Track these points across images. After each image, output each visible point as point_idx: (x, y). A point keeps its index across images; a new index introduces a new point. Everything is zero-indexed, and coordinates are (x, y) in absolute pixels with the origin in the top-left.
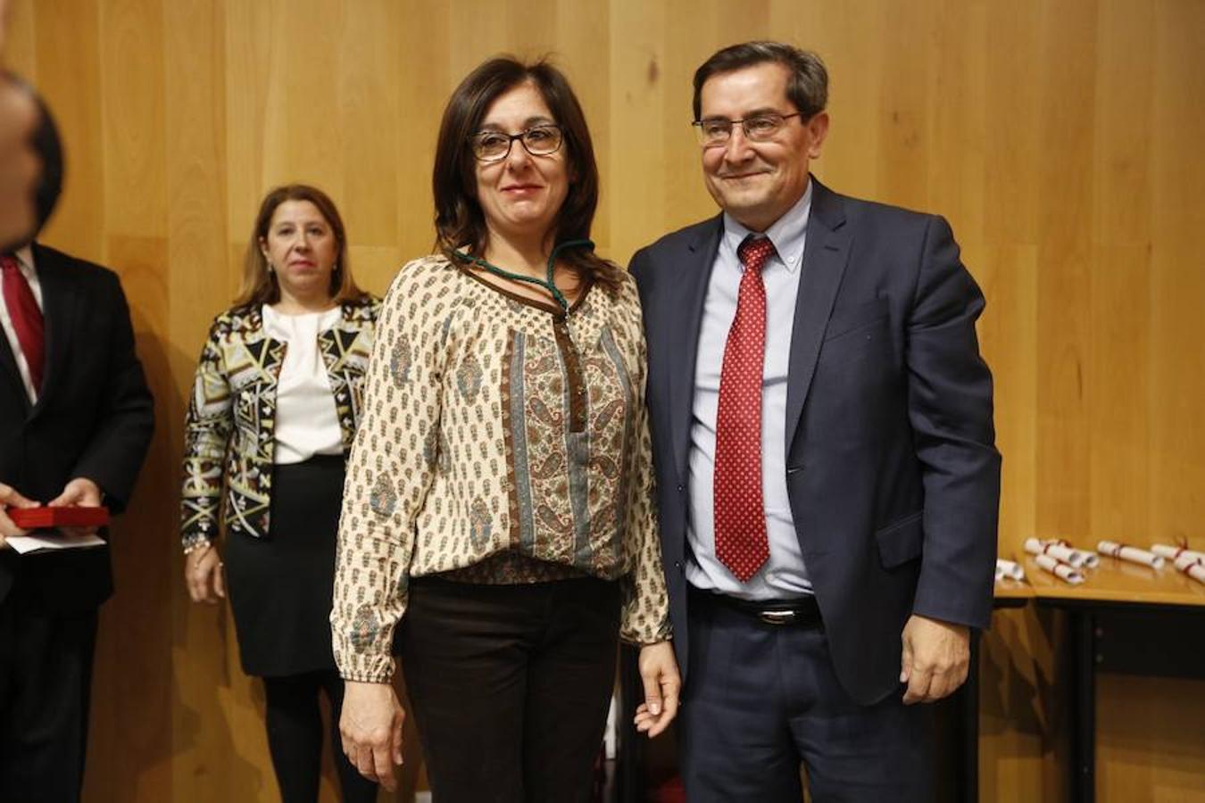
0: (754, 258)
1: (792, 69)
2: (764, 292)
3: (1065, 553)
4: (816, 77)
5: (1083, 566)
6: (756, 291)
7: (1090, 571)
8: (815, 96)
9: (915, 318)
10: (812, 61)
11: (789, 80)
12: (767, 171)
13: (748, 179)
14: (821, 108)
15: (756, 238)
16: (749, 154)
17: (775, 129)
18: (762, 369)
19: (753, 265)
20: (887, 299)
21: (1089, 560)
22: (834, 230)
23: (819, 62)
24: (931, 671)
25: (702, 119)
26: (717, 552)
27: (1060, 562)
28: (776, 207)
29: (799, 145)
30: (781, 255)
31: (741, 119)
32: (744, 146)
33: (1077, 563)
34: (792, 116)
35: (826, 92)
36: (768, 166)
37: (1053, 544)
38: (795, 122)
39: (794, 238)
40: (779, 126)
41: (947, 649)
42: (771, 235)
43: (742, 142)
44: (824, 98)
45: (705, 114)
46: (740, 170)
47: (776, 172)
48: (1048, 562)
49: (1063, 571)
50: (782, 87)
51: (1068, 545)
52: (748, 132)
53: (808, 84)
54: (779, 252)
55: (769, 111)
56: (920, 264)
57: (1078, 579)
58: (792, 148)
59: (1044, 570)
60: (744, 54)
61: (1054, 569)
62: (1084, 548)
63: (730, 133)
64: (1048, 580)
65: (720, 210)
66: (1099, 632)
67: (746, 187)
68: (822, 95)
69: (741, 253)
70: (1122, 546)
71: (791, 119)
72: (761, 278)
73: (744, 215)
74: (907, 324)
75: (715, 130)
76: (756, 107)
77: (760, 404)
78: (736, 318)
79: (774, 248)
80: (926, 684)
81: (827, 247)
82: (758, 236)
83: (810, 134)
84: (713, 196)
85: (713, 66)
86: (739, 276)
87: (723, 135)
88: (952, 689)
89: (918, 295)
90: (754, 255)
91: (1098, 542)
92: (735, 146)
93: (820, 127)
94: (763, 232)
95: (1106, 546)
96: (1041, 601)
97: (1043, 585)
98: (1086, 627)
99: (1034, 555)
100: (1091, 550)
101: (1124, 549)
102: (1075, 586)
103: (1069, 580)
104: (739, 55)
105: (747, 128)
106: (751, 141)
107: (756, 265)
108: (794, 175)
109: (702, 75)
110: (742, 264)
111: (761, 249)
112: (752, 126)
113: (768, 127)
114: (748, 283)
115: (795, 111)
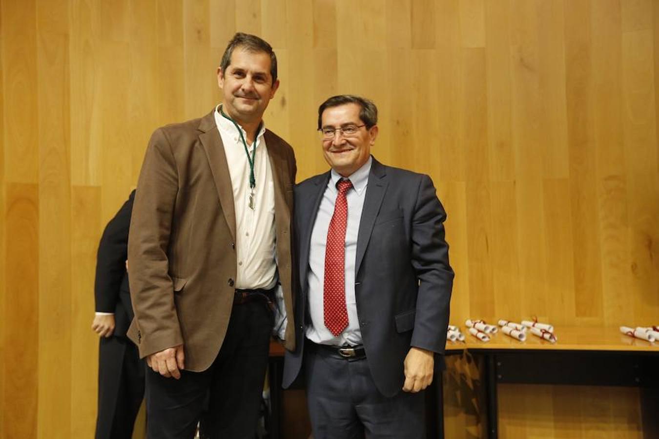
0: (343, 188)
1: (362, 107)
2: (347, 204)
3: (481, 326)
4: (373, 111)
5: (491, 332)
6: (344, 202)
7: (494, 335)
8: (372, 118)
9: (415, 219)
11: (361, 111)
12: (352, 149)
13: (343, 153)
14: (375, 124)
16: (344, 142)
17: (354, 132)
18: (344, 238)
19: (342, 191)
20: (403, 210)
21: (493, 330)
22: (381, 178)
24: (415, 378)
25: (322, 128)
26: (325, 322)
27: (479, 331)
28: (355, 167)
29: (366, 139)
30: (355, 188)
31: (340, 127)
32: (341, 139)
33: (488, 331)
34: (361, 126)
36: (352, 147)
37: (477, 322)
38: (364, 129)
39: (363, 180)
40: (357, 131)
41: (422, 368)
43: (340, 137)
44: (376, 119)
45: (324, 125)
46: (340, 149)
47: (355, 149)
48: (474, 331)
49: (480, 335)
50: (358, 113)
51: (484, 323)
52: (343, 133)
53: (369, 114)
54: (354, 186)
55: (352, 124)
56: (418, 195)
57: (487, 339)
58: (362, 140)
59: (472, 335)
60: (341, 99)
61: (476, 334)
62: (492, 324)
63: (335, 134)
64: (474, 340)
65: (330, 167)
66: (499, 364)
67: (342, 157)
68: (375, 117)
69: (337, 186)
70: (509, 322)
71: (361, 128)
72: (345, 198)
73: (340, 169)
74: (412, 221)
75: (328, 132)
76: (346, 122)
77: (344, 253)
78: (334, 215)
79: (352, 184)
80: (412, 384)
82: (345, 179)
83: (370, 135)
85: (327, 105)
86: (336, 195)
87: (332, 133)
88: (424, 388)
89: (416, 208)
91: (499, 320)
92: (337, 139)
93: (374, 132)
94: (347, 177)
95: (502, 322)
96: (470, 350)
97: (472, 342)
98: (491, 362)
99: (468, 327)
100: (495, 325)
101: (510, 324)
102: (486, 342)
103: (484, 340)
104: (340, 100)
105: (342, 131)
106: (345, 136)
107: (344, 192)
108: (364, 152)
109: (322, 108)
110: (338, 192)
111: (346, 185)
112: (344, 130)
113: (351, 130)
114: (340, 199)
115: (364, 124)
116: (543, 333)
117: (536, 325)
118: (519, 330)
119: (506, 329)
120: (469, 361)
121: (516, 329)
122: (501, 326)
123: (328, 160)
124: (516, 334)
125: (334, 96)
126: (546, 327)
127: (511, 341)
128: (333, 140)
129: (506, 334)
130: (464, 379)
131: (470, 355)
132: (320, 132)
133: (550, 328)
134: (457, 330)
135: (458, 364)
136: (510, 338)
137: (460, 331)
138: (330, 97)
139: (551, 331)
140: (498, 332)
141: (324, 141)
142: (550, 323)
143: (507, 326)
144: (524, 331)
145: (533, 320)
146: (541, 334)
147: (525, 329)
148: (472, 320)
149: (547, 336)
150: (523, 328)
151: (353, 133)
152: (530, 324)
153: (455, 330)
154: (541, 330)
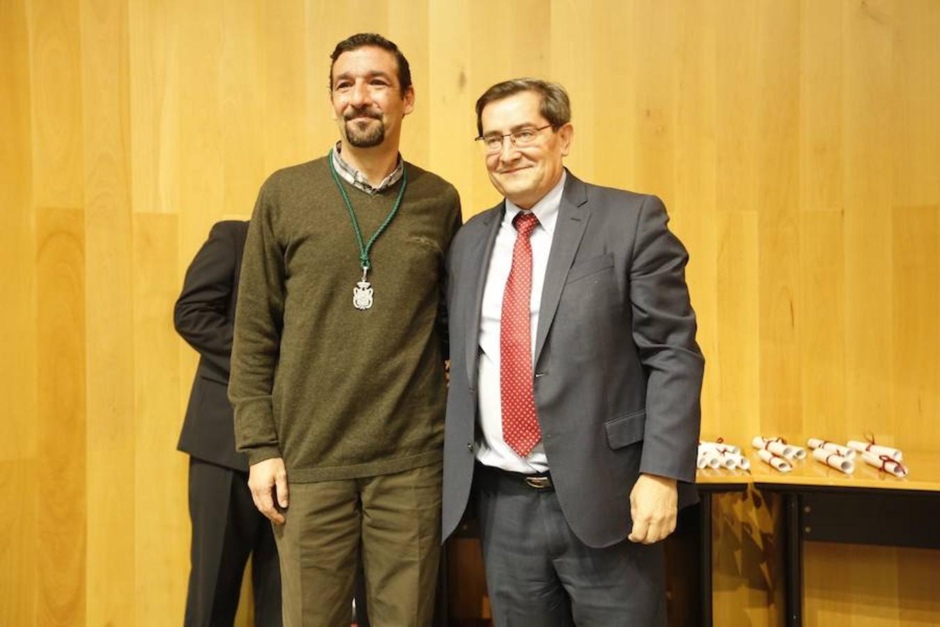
0: (523, 227)
1: (543, 95)
2: (531, 251)
3: (778, 448)
4: (560, 100)
5: (794, 457)
6: (525, 250)
7: (799, 462)
8: (560, 113)
9: (634, 268)
10: (556, 89)
11: (541, 103)
12: (531, 166)
13: (517, 172)
14: (568, 121)
15: (525, 214)
16: (517, 155)
17: (533, 137)
18: (529, 304)
19: (522, 232)
20: (612, 256)
21: (799, 454)
22: (580, 206)
23: (562, 89)
24: (648, 521)
25: (484, 135)
26: (504, 436)
27: (775, 455)
28: (539, 192)
29: (552, 146)
30: (542, 224)
31: (509, 133)
32: (512, 151)
33: (789, 456)
34: (546, 127)
35: (569, 109)
36: (531, 163)
37: (772, 441)
38: (549, 130)
39: (551, 213)
40: (536, 135)
41: (660, 505)
42: (535, 211)
43: (511, 148)
44: (568, 115)
45: (486, 130)
46: (510, 167)
47: (537, 166)
48: (766, 455)
49: (776, 462)
50: (538, 107)
51: (784, 442)
52: (515, 141)
53: (556, 106)
54: (541, 222)
55: (529, 125)
56: (637, 229)
57: (787, 469)
59: (763, 461)
61: (770, 461)
62: (795, 444)
63: (502, 143)
64: (766, 469)
65: (503, 198)
66: (807, 509)
67: (516, 179)
68: (565, 112)
69: (515, 223)
70: (826, 442)
71: (544, 130)
72: (528, 242)
73: (517, 198)
74: (628, 272)
75: (493, 141)
76: (518, 123)
78: (512, 270)
79: (537, 220)
80: (645, 531)
81: (573, 219)
82: (526, 212)
83: (560, 139)
84: (495, 186)
85: (488, 98)
86: (514, 239)
87: (498, 144)
88: (664, 536)
89: (635, 250)
90: (524, 225)
91: (808, 439)
92: (507, 151)
93: (567, 133)
94: (529, 209)
95: (814, 442)
96: (758, 485)
97: (762, 473)
98: (794, 505)
99: (758, 449)
100: (801, 446)
101: (827, 445)
102: (784, 474)
103: (780, 469)
104: (505, 89)
105: (514, 138)
106: (518, 146)
107: (525, 232)
108: (551, 168)
109: (481, 104)
110: (517, 232)
111: (529, 221)
112: (518, 136)
113: (529, 136)
114: (520, 244)
115: (547, 124)
116: (885, 461)
117: (873, 448)
118: (843, 456)
119: (820, 454)
120: (757, 503)
121: (838, 454)
122: (812, 449)
123: (497, 185)
124: (836, 462)
125: (496, 83)
126: (890, 452)
127: (828, 472)
128: (501, 155)
129: (820, 462)
130: (749, 532)
131: (758, 493)
132: (482, 142)
133: (895, 454)
134: (738, 453)
135: (738, 507)
136: (827, 468)
137: (743, 454)
138: (492, 85)
139: (898, 458)
140: (806, 457)
141: (489, 156)
142: (897, 446)
143: (823, 448)
144: (850, 459)
145: (870, 441)
146: (880, 463)
147: (853, 455)
148: (763, 438)
149: (890, 467)
150: (849, 453)
151: (532, 140)
152: (862, 446)
153: (733, 452)
154: (880, 457)
